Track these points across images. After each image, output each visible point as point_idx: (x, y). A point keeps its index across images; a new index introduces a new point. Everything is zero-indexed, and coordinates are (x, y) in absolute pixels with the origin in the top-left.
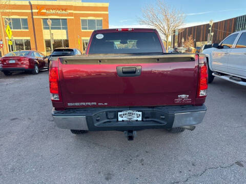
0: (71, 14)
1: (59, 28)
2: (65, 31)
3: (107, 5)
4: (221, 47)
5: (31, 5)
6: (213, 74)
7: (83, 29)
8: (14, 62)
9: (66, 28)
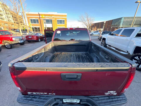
0: (53, 18)
1: (49, 23)
2: (51, 24)
3: (66, 14)
4: (112, 35)
5: (39, 14)
6: (107, 45)
7: (58, 23)
8: (30, 37)
9: (52, 23)
